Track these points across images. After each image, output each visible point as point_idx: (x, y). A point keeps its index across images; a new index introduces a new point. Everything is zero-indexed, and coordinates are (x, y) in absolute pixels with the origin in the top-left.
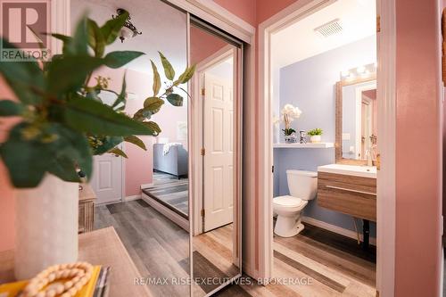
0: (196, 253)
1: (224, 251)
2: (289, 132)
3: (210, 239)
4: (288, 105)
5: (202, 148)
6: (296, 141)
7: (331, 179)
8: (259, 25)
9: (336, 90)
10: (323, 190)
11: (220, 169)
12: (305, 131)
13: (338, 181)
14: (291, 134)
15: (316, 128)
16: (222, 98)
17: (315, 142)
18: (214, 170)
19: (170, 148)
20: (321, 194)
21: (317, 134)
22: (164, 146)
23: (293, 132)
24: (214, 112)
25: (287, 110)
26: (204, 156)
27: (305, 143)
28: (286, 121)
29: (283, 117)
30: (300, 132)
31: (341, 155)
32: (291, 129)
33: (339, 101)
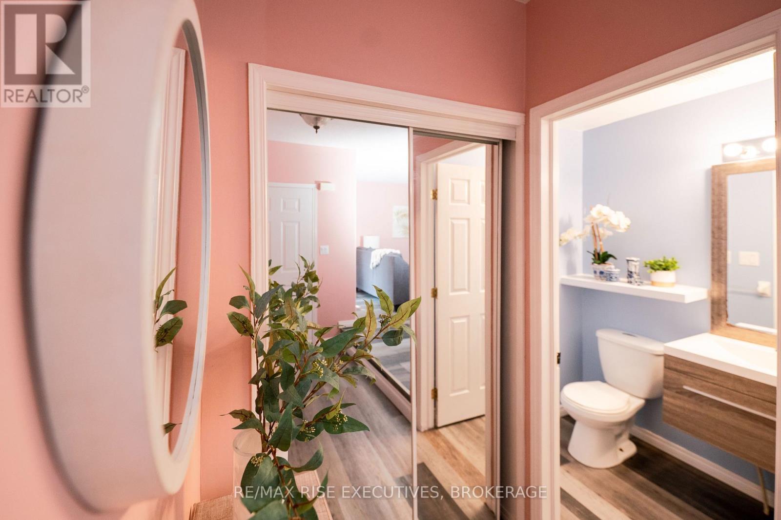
0: (423, 467)
1: (470, 472)
2: (602, 258)
3: (447, 442)
4: (599, 207)
5: (433, 287)
6: (616, 278)
7: (695, 374)
8: (532, 110)
9: (713, 181)
10: (677, 392)
11: (464, 320)
12: (638, 259)
13: (713, 381)
14: (606, 262)
15: (664, 257)
16: (467, 201)
17: (661, 284)
18: (453, 323)
19: (381, 259)
20: (671, 400)
21: (664, 269)
22: (373, 253)
23: (611, 259)
24: (453, 225)
25: (598, 217)
26: (436, 300)
27: (639, 285)
28: (595, 236)
29: (588, 229)
30: (626, 262)
31: (724, 316)
32: (606, 252)
33: (720, 206)
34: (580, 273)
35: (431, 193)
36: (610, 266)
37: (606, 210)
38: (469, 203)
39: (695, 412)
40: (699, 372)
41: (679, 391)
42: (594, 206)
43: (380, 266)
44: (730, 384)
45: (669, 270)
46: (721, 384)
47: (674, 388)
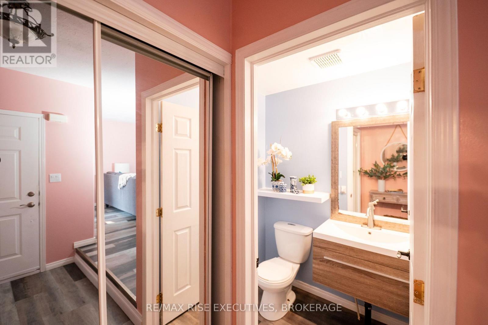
2: (277, 177)
4: (276, 144)
5: (158, 207)
6: (285, 189)
7: (329, 248)
8: (237, 51)
9: (332, 131)
10: (320, 261)
11: (187, 231)
12: (296, 177)
13: (338, 252)
14: (279, 180)
15: (309, 176)
16: (188, 135)
17: (308, 192)
18: (177, 236)
19: (127, 181)
20: (317, 266)
21: (310, 183)
22: (120, 177)
23: (282, 177)
24: (176, 154)
25: (275, 151)
26: (161, 218)
27: (297, 193)
28: (273, 163)
29: (269, 158)
30: (290, 179)
31: (337, 209)
32: (279, 173)
33: (335, 145)
34: (264, 187)
35: (157, 126)
36: (281, 182)
37: (279, 146)
38: (190, 137)
39: (330, 272)
40: (331, 247)
41: (321, 260)
42: (273, 144)
43: (126, 187)
44: (347, 252)
45: (312, 183)
46: (343, 253)
47: (319, 259)
